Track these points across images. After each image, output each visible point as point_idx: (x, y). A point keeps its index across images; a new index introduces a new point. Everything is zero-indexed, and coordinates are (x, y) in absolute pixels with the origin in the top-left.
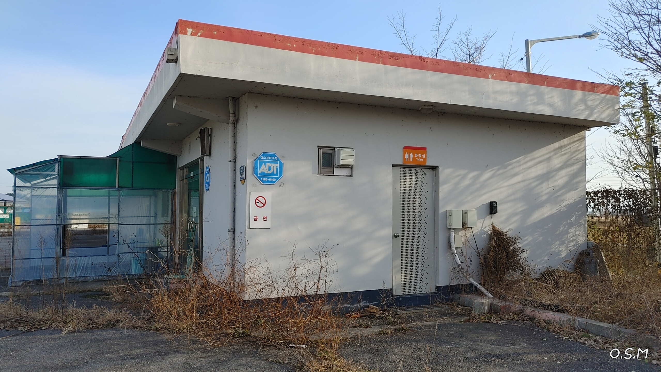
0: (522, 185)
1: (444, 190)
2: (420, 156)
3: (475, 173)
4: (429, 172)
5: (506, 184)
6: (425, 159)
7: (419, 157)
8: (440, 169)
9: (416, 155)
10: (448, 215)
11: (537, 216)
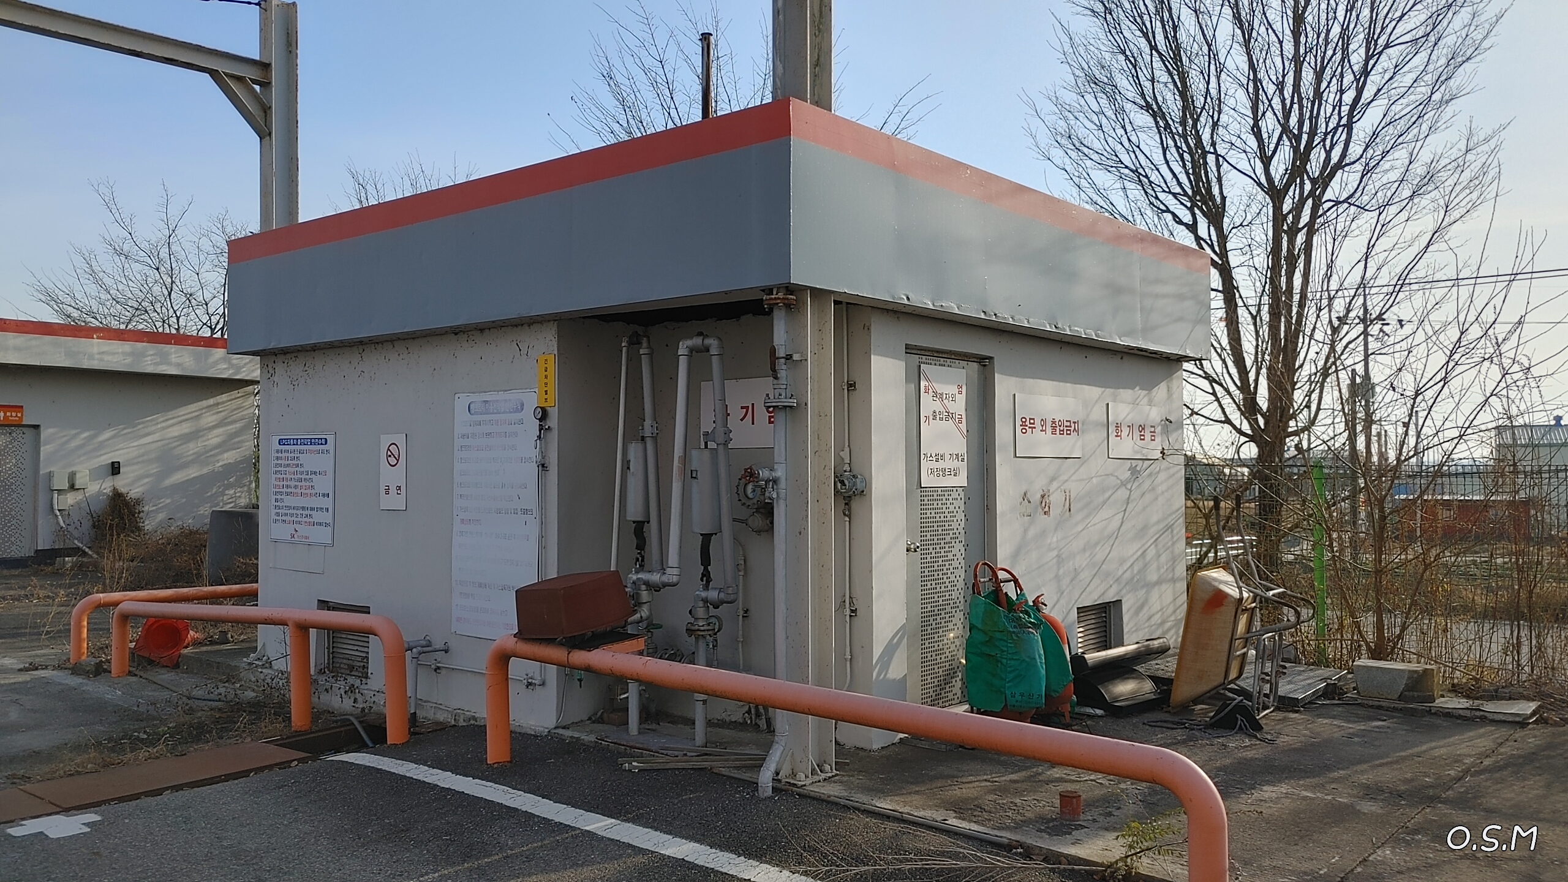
0: (159, 444)
1: (45, 450)
2: (14, 414)
3: (92, 432)
4: (29, 433)
5: (135, 444)
6: (21, 418)
7: (13, 416)
8: (42, 428)
9: (8, 414)
10: (50, 475)
11: (178, 477)
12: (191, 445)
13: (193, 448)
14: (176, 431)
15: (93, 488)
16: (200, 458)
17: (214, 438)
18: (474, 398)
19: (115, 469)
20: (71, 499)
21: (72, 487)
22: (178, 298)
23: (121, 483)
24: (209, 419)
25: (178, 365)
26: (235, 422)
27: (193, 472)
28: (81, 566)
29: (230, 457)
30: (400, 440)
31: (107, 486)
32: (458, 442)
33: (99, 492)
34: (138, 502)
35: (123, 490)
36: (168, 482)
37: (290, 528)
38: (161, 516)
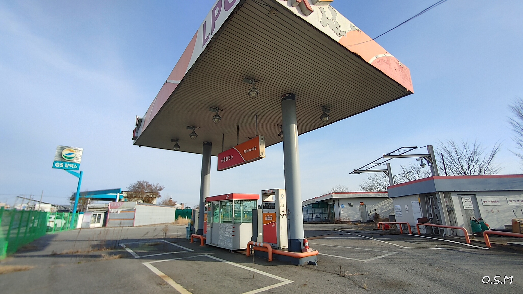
0: (380, 206)
1: (367, 208)
3: (372, 205)
4: (364, 206)
5: (377, 207)
7: (363, 203)
8: (366, 205)
10: (368, 211)
12: (384, 206)
13: (385, 207)
14: (382, 205)
15: (373, 213)
16: (386, 208)
17: (387, 205)
18: (413, 202)
19: (375, 210)
20: (371, 214)
21: (370, 213)
22: (379, 185)
23: (376, 212)
24: (386, 203)
25: (381, 196)
26: (390, 203)
27: (385, 210)
28: (373, 223)
29: (390, 208)
30: (407, 206)
31: (375, 212)
32: (412, 206)
33: (374, 213)
34: (379, 214)
35: (377, 213)
36: (382, 212)
37: (398, 215)
38: (382, 217)
